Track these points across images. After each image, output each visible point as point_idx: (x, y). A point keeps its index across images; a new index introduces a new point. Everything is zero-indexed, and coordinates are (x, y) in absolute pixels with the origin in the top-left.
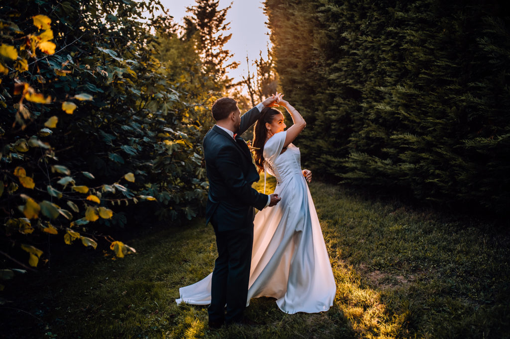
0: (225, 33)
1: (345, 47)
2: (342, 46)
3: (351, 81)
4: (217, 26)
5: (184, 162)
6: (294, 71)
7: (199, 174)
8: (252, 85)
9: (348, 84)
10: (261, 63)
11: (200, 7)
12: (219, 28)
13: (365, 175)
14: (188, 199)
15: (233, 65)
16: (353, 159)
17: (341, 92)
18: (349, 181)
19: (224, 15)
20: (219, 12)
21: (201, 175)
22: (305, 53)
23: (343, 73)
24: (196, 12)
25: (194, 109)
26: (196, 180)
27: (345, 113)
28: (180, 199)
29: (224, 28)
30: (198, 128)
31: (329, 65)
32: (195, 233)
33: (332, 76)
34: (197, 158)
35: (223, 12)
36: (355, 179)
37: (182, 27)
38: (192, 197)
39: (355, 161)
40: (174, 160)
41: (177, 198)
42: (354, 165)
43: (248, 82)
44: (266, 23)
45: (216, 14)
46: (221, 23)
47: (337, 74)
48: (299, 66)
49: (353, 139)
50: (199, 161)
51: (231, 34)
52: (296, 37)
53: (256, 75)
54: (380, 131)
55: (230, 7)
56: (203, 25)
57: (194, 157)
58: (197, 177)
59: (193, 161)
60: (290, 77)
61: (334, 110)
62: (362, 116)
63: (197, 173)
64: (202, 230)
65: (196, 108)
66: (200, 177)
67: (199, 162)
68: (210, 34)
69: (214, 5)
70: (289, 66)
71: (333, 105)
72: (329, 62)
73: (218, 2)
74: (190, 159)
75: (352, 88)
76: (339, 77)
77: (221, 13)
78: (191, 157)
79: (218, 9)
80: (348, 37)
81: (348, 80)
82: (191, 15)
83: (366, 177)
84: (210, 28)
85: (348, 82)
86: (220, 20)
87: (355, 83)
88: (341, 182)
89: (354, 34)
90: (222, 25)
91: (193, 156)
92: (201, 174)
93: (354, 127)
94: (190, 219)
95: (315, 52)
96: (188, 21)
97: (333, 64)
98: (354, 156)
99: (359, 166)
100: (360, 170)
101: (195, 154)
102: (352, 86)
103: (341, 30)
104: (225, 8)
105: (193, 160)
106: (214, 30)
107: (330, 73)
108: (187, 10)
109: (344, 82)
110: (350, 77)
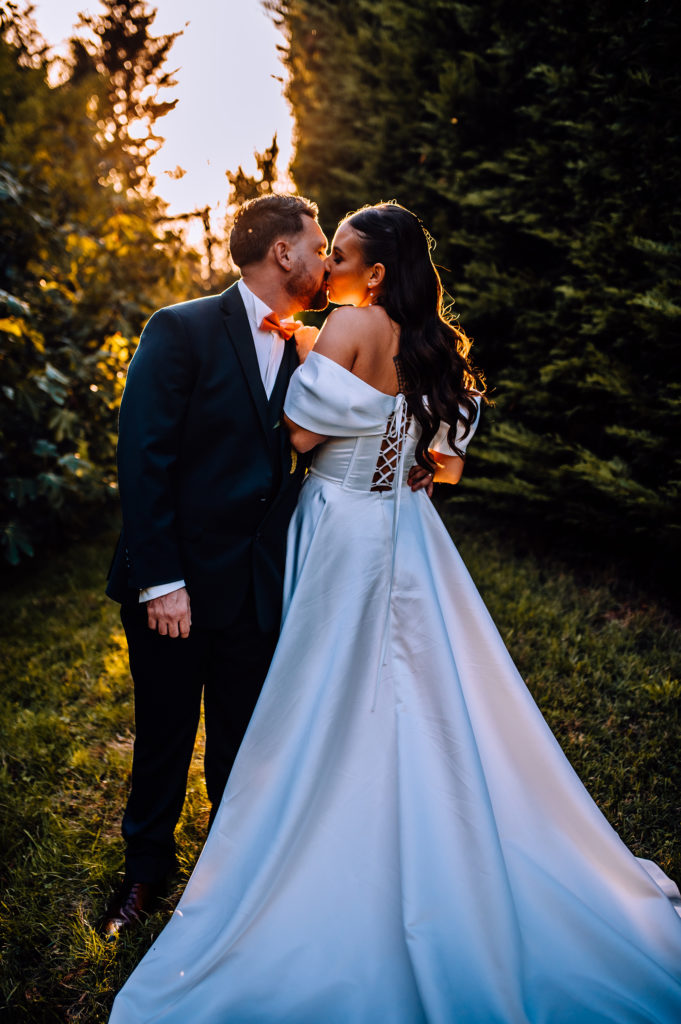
0: (162, 95)
1: (533, 111)
2: (523, 108)
3: (531, 218)
4: (147, 73)
5: (13, 388)
6: (351, 177)
7: (57, 428)
8: (212, 223)
9: (522, 225)
11: (109, 18)
12: (151, 79)
13: (535, 491)
14: (15, 501)
16: (500, 440)
17: (491, 247)
18: (479, 498)
19: (165, 48)
20: (155, 40)
21: (65, 431)
22: (392, 126)
23: (507, 191)
24: (101, 29)
25: (65, 242)
26: (46, 447)
27: (498, 308)
29: (164, 81)
30: (70, 296)
31: (465, 165)
32: (24, 613)
33: (474, 198)
34: (53, 382)
35: (164, 41)
36: (500, 497)
37: (64, 61)
38: (27, 496)
39: (507, 447)
42: (503, 458)
43: (204, 215)
44: (280, 48)
45: (147, 44)
46: (157, 68)
47: (488, 194)
48: (367, 165)
49: (509, 384)
50: (59, 390)
51: (177, 101)
52: (369, 80)
54: (613, 375)
55: (181, 33)
56: (113, 64)
57: (44, 379)
58: (50, 435)
59: (42, 391)
60: (336, 193)
61: (463, 294)
62: (551, 323)
63: (52, 424)
64: (47, 600)
65: (72, 240)
66: (60, 436)
67: (59, 395)
68: (127, 88)
69: (143, 22)
70: (334, 164)
71: (462, 281)
72: (469, 154)
73: (154, 15)
74: (34, 383)
75: (536, 239)
76: (494, 203)
78: (37, 377)
79: (150, 32)
80: (552, 76)
81: (522, 212)
82: (87, 35)
83: (538, 497)
84: (130, 77)
85: (521, 217)
86: (157, 60)
87: (546, 224)
89: (571, 70)
90: (159, 73)
91: (44, 374)
92: (63, 426)
93: (517, 351)
94: (15, 561)
95: (426, 125)
96: (78, 47)
97: (480, 161)
98: (505, 432)
99: (517, 463)
100: (520, 475)
101: (51, 371)
102: (533, 232)
103: (524, 60)
104: (170, 33)
105: (43, 387)
106: (138, 81)
107: (464, 190)
108: (78, 20)
109: (507, 218)
110: (530, 204)
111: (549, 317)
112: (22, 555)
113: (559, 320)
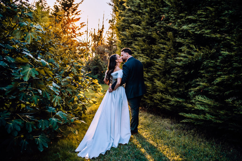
0: (77, 17)
3: (208, 31)
4: (73, 12)
5: (41, 90)
10: (94, 35)
12: (73, 14)
14: (41, 129)
15: (79, 34)
16: (199, 101)
17: (191, 41)
19: (77, 7)
21: (57, 103)
24: (61, 3)
26: (51, 109)
28: (33, 128)
29: (76, 14)
31: (181, 18)
34: (55, 88)
35: (77, 5)
37: (53, 10)
38: (45, 127)
39: (202, 104)
40: (30, 87)
41: (30, 125)
42: (202, 108)
45: (73, 6)
46: (75, 11)
51: (80, 18)
53: (91, 41)
55: (81, 3)
58: (52, 105)
67: (56, 91)
68: (67, 16)
76: (192, 28)
77: (76, 5)
79: (74, 3)
81: (203, 30)
84: (68, 13)
88: (183, 121)
91: (52, 85)
92: (56, 101)
99: (207, 110)
102: (209, 35)
104: (78, 3)
105: (52, 89)
106: (71, 14)
107: (181, 25)
110: (206, 27)
111: (217, 62)
112: (44, 147)
113: (221, 62)
